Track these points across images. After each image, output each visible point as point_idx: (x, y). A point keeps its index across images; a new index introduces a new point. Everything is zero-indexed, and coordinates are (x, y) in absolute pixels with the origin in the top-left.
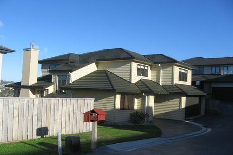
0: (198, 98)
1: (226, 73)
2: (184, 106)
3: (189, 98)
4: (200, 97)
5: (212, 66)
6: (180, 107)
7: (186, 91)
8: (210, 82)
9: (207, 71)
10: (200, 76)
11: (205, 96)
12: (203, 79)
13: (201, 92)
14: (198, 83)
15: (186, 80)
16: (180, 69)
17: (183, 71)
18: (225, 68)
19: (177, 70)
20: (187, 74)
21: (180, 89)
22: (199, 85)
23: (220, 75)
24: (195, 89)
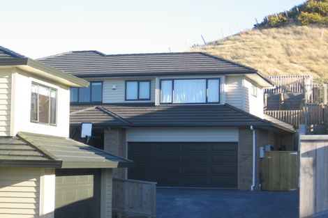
0: (90, 178)
1: (169, 101)
2: (48, 206)
3: (64, 178)
4: (97, 173)
5: (128, 77)
6: (37, 210)
7: (58, 157)
8: (122, 127)
9: (113, 93)
10: (93, 108)
11: (110, 170)
12: (102, 118)
13: (102, 158)
14: (87, 131)
15: (53, 122)
16: (34, 83)
17: (43, 92)
18: (167, 84)
19: (23, 87)
20: (54, 101)
21: (37, 149)
22: (91, 138)
23: (153, 105)
24: (82, 148)
